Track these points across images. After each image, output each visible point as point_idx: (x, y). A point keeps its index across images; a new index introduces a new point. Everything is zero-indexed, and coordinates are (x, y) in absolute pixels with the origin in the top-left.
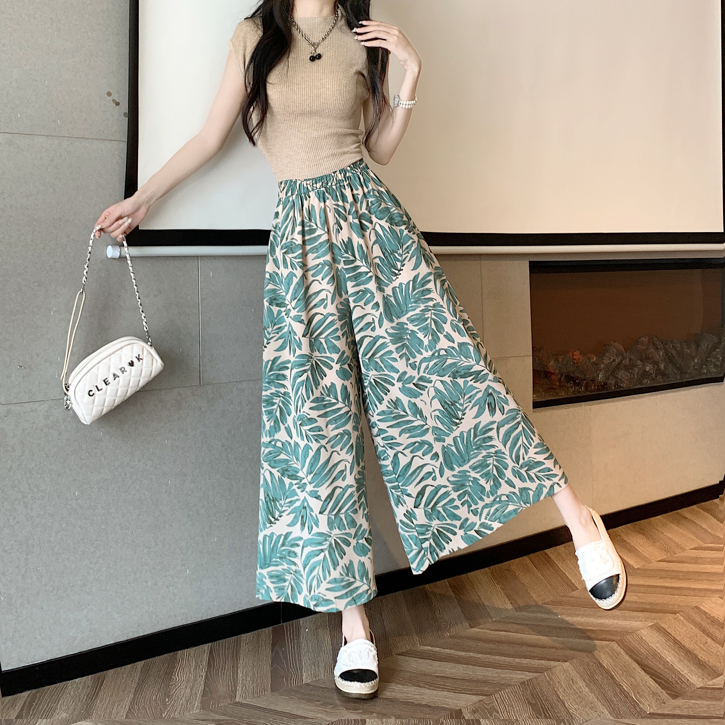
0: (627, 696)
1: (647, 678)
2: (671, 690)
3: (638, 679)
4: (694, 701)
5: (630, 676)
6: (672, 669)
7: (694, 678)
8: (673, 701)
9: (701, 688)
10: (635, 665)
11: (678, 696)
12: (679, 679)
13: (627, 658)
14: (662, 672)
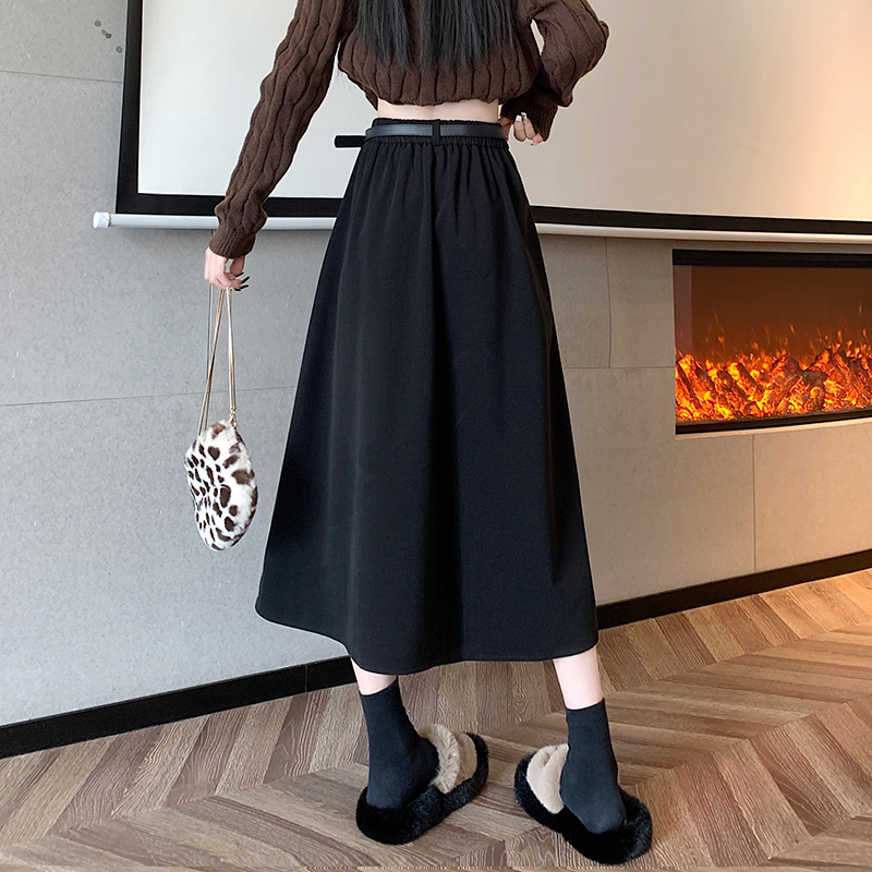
0: (745, 829)
1: (781, 797)
2: (812, 821)
3: (767, 800)
4: (843, 840)
5: (757, 794)
6: (820, 786)
7: (851, 802)
8: (811, 838)
9: (858, 818)
10: (768, 778)
11: (820, 831)
12: (828, 802)
13: (759, 765)
14: (804, 791)
